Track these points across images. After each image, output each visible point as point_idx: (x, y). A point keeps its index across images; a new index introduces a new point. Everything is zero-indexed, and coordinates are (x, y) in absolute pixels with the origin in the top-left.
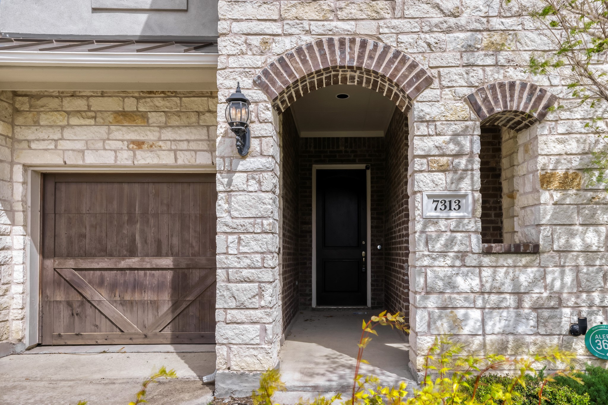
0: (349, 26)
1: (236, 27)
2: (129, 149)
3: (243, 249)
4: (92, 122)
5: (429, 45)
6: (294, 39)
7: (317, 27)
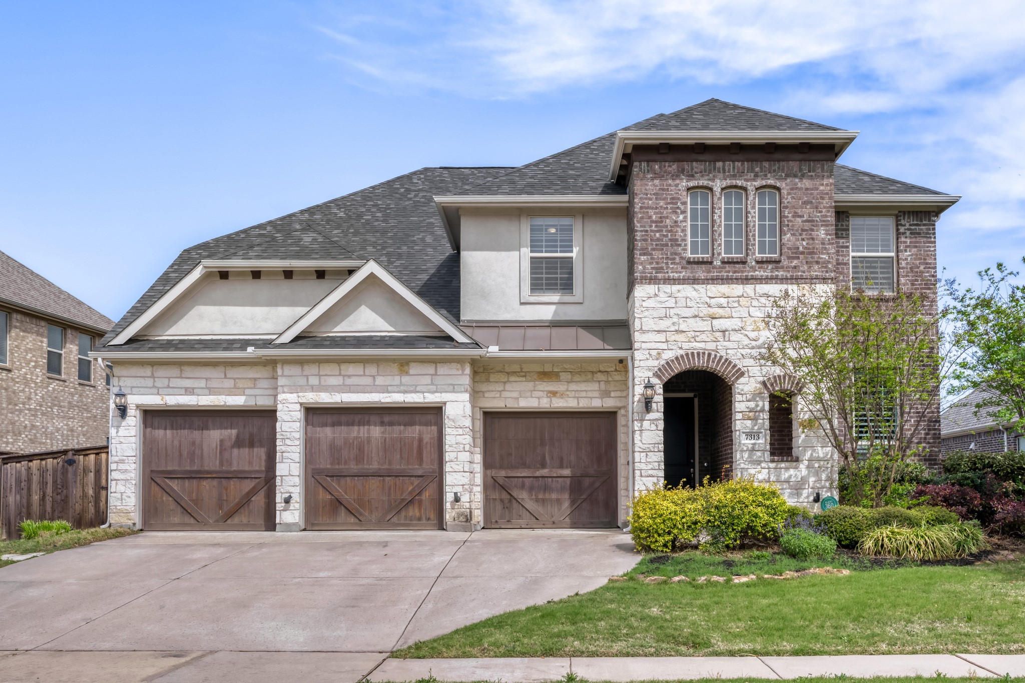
0: (702, 345)
1: (644, 346)
2: (548, 397)
3: (648, 460)
4: (524, 379)
5: (743, 355)
6: (674, 352)
7: (685, 346)
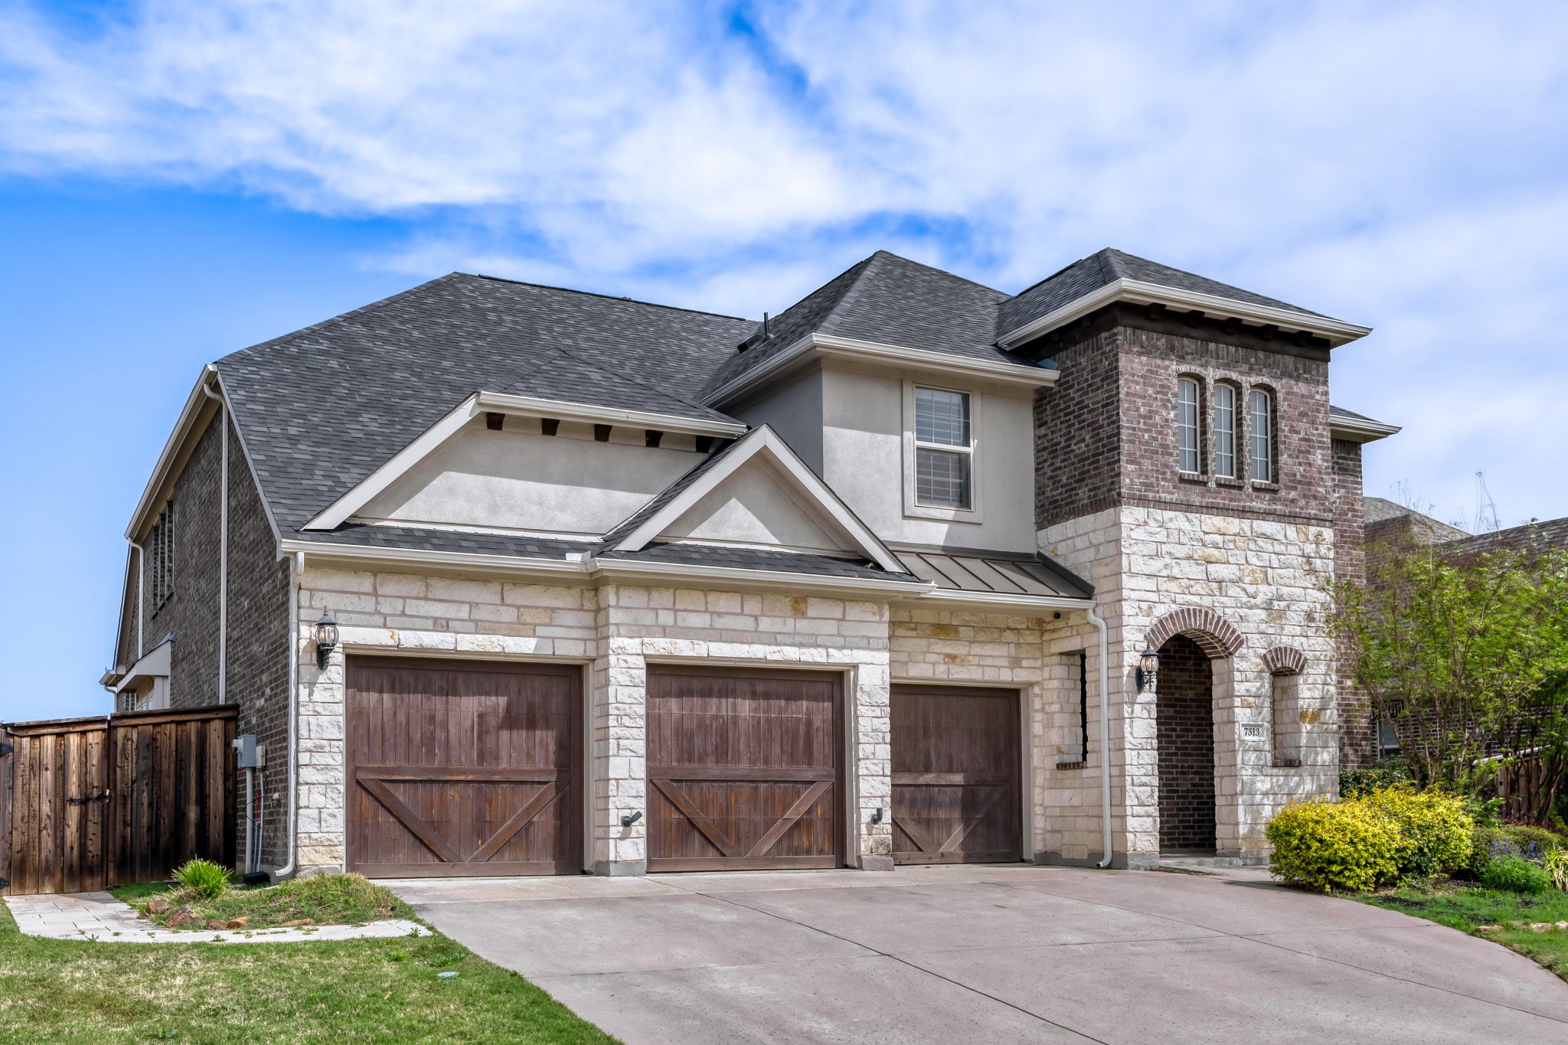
0: (1196, 599)
1: (1134, 595)
2: (945, 663)
3: (1141, 762)
4: (914, 633)
5: (1241, 617)
6: (1166, 606)
7: (1180, 599)
